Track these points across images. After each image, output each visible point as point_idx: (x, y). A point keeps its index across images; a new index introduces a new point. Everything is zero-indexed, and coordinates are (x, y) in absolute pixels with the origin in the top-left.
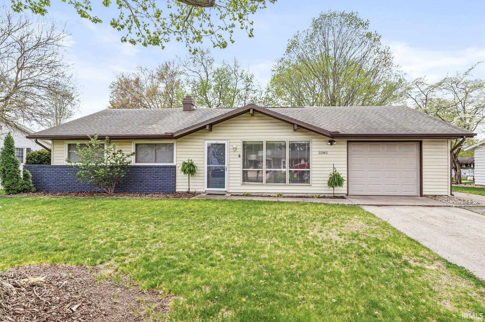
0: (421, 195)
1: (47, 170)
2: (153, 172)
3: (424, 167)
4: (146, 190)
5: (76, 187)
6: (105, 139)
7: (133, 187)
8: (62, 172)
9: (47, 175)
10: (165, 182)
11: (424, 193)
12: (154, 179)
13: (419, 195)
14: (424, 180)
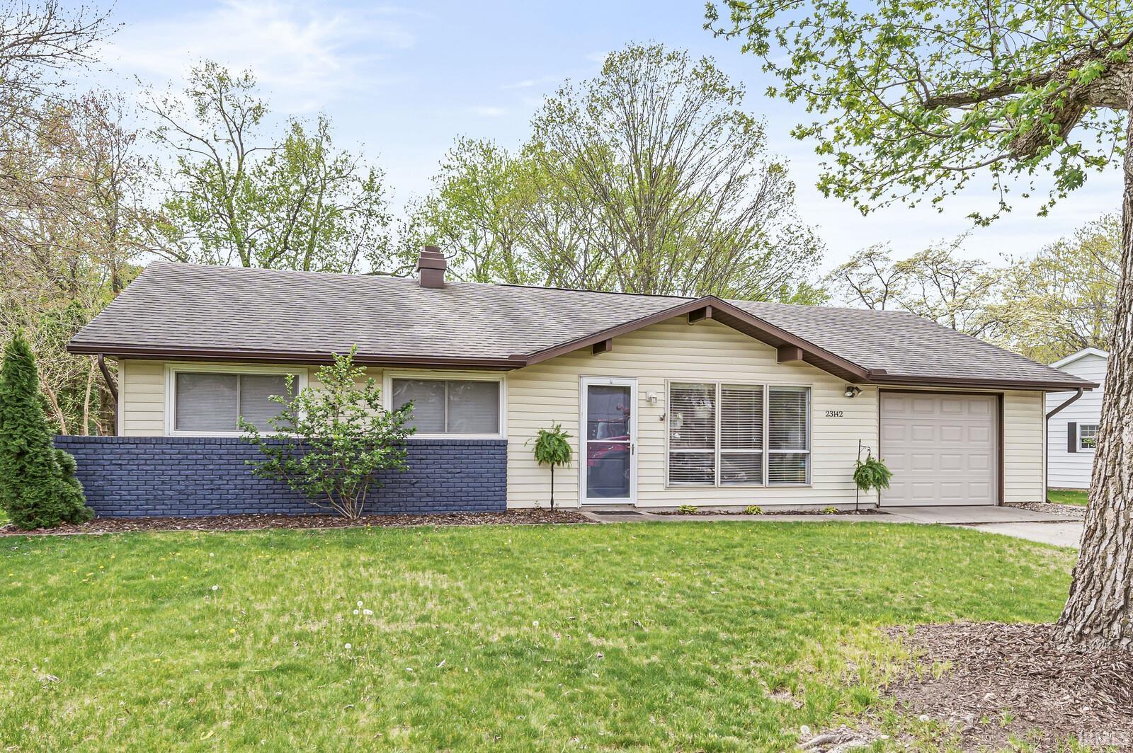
0: (1001, 503)
1: (108, 451)
2: (448, 457)
3: (1006, 446)
4: (427, 505)
5: (209, 502)
7: (390, 500)
8: (162, 457)
9: (108, 467)
10: (479, 484)
11: (1006, 499)
12: (450, 476)
13: (995, 502)
14: (1006, 472)
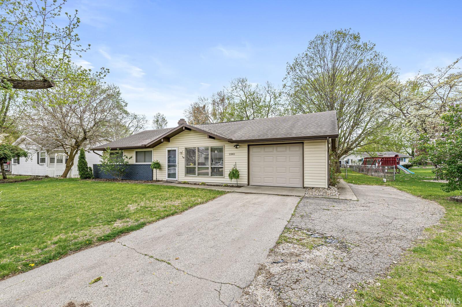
4: (139, 178)
6: (117, 149)
7: (134, 177)
10: (147, 174)
11: (305, 186)
12: (143, 172)
13: (302, 187)
